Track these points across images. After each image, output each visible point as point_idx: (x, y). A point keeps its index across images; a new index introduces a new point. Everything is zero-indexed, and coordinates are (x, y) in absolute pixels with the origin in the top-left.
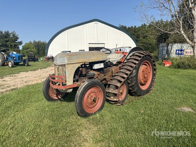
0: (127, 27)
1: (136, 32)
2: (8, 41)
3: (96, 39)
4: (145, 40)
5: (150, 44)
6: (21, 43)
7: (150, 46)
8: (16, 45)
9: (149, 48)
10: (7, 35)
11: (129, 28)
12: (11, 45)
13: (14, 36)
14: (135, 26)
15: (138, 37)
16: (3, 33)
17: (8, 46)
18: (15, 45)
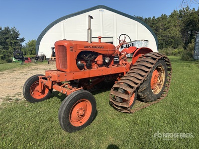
0: (144, 18)
1: (154, 24)
2: (8, 38)
3: (102, 31)
4: (166, 33)
5: (172, 38)
6: (22, 40)
7: (172, 40)
8: (17, 42)
9: (171, 42)
10: (7, 31)
11: (146, 19)
12: (11, 43)
13: (14, 32)
14: (154, 17)
15: (157, 30)
16: (3, 29)
17: (7, 44)
18: (15, 42)
